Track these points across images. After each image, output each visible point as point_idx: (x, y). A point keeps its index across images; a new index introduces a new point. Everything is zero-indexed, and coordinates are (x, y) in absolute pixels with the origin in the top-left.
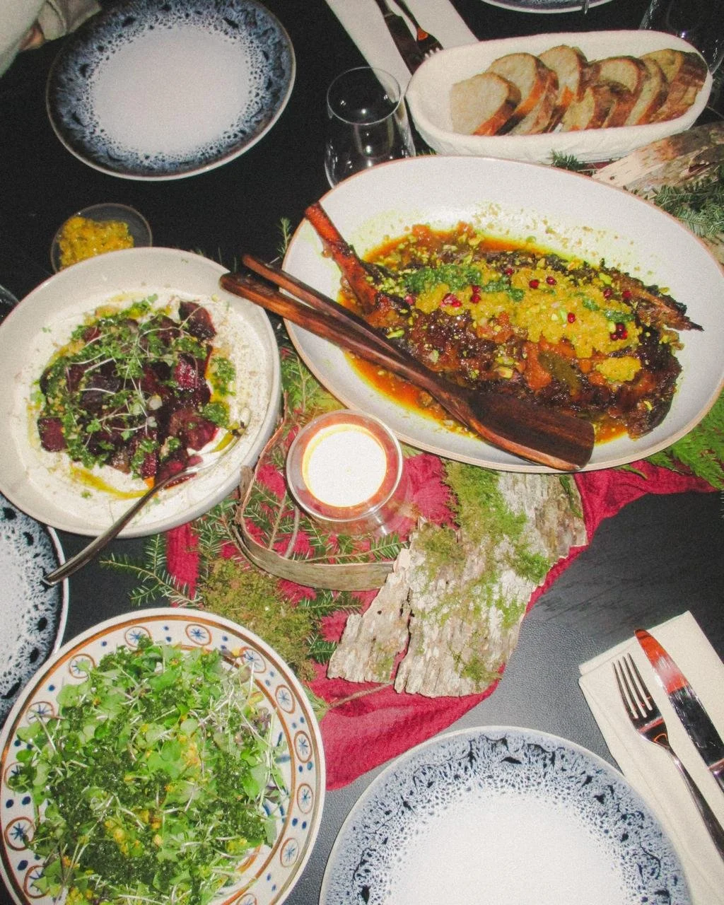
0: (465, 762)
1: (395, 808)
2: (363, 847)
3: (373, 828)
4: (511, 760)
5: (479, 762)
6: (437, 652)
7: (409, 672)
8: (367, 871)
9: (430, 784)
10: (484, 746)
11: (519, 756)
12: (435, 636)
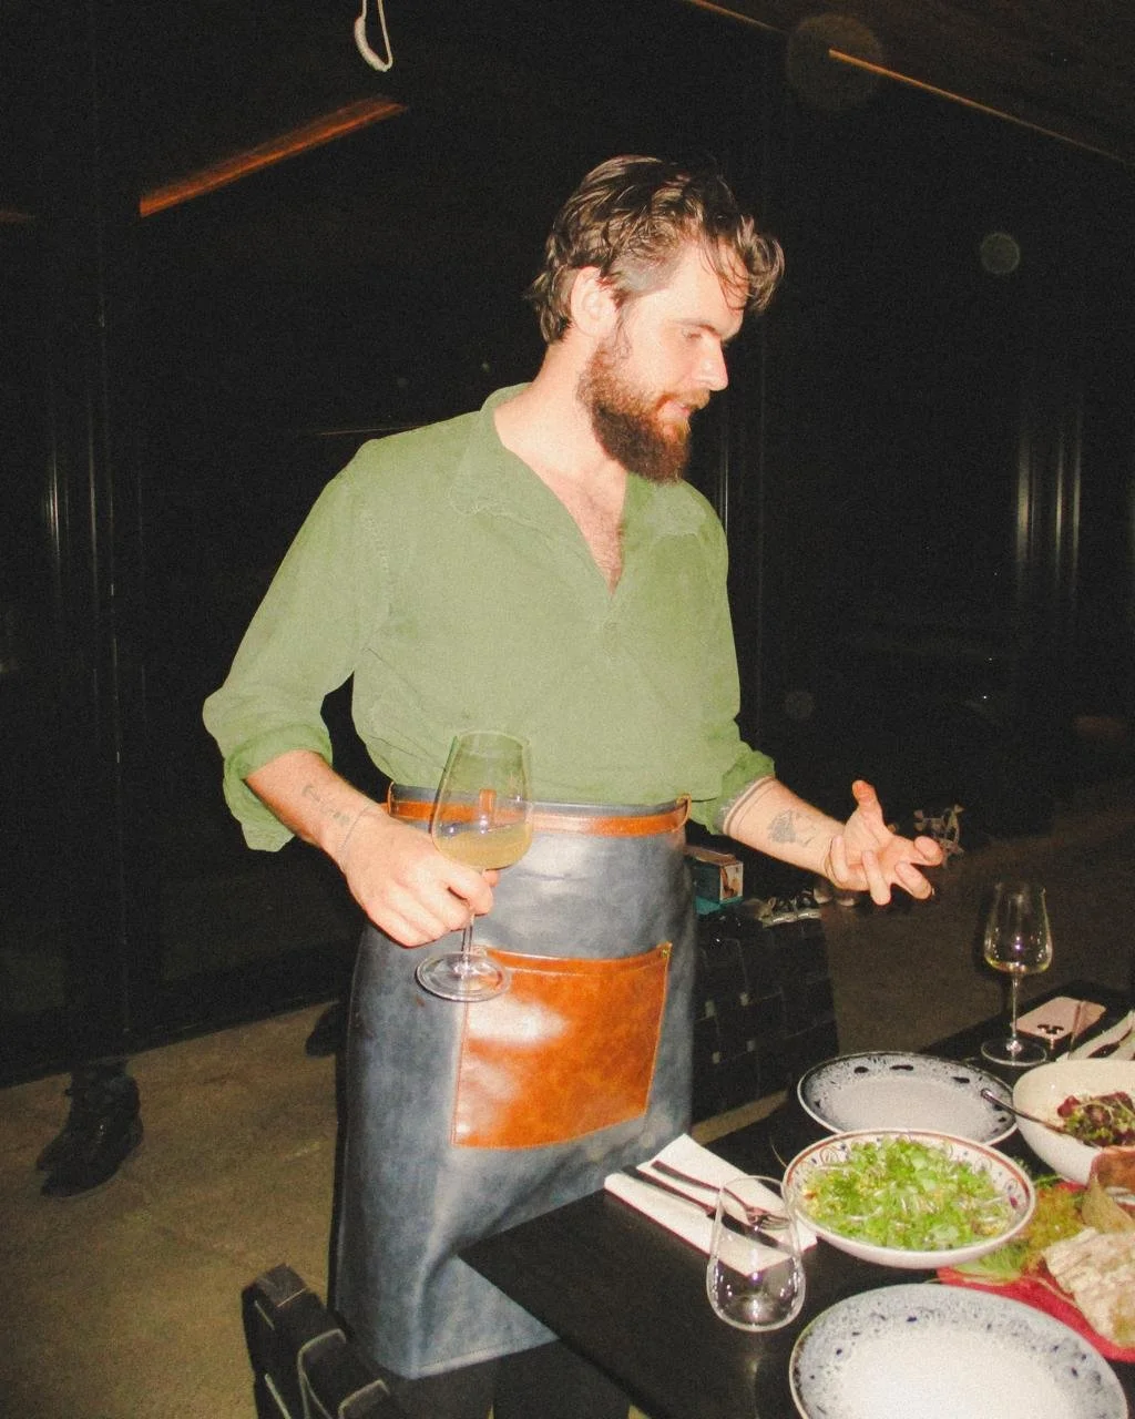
0: (1048, 1347)
1: (982, 1317)
2: (943, 1308)
3: (958, 1310)
4: (1075, 1372)
5: (1055, 1356)
6: (1112, 1286)
7: (1084, 1274)
8: (927, 1316)
9: (1016, 1335)
10: (1071, 1350)
11: (1082, 1374)
12: (1123, 1278)
